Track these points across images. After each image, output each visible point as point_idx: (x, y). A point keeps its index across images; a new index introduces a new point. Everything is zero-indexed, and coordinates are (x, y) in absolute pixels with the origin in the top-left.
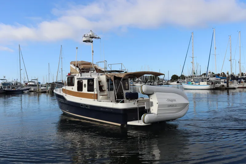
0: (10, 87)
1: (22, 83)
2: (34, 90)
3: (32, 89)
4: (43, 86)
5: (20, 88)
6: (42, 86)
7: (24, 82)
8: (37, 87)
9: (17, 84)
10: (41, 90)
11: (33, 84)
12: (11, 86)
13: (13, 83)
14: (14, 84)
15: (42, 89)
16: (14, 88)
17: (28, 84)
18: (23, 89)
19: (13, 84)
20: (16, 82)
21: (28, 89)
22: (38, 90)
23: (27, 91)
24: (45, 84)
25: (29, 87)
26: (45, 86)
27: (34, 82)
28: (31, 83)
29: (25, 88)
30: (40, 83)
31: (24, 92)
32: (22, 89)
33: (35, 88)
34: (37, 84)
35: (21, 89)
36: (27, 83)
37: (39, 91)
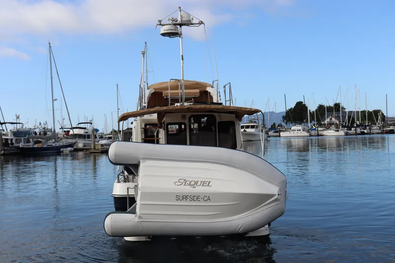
0: (31, 140)
1: (58, 130)
2: (85, 146)
3: (80, 145)
4: (104, 136)
5: (51, 143)
6: (101, 137)
7: (62, 128)
8: (92, 139)
9: (45, 134)
10: (100, 147)
11: (82, 132)
12: (33, 138)
13: (37, 131)
14: (40, 134)
15: (102, 145)
16: (40, 142)
17: (71, 132)
18: (61, 144)
19: (36, 133)
20: (44, 128)
21: (71, 145)
22: (92, 147)
23: (69, 149)
24: (109, 132)
25: (73, 141)
26: (110, 138)
27: (85, 128)
28: (76, 131)
29: (65, 142)
30: (97, 130)
31: (62, 152)
32: (58, 144)
33: (87, 141)
34: (90, 133)
35: (54, 145)
36: (69, 132)
37: (95, 149)
